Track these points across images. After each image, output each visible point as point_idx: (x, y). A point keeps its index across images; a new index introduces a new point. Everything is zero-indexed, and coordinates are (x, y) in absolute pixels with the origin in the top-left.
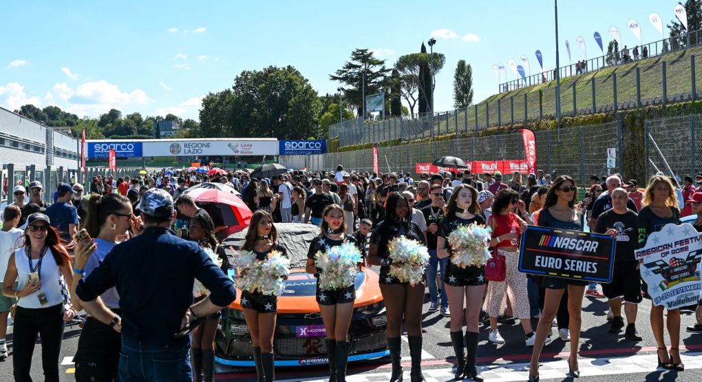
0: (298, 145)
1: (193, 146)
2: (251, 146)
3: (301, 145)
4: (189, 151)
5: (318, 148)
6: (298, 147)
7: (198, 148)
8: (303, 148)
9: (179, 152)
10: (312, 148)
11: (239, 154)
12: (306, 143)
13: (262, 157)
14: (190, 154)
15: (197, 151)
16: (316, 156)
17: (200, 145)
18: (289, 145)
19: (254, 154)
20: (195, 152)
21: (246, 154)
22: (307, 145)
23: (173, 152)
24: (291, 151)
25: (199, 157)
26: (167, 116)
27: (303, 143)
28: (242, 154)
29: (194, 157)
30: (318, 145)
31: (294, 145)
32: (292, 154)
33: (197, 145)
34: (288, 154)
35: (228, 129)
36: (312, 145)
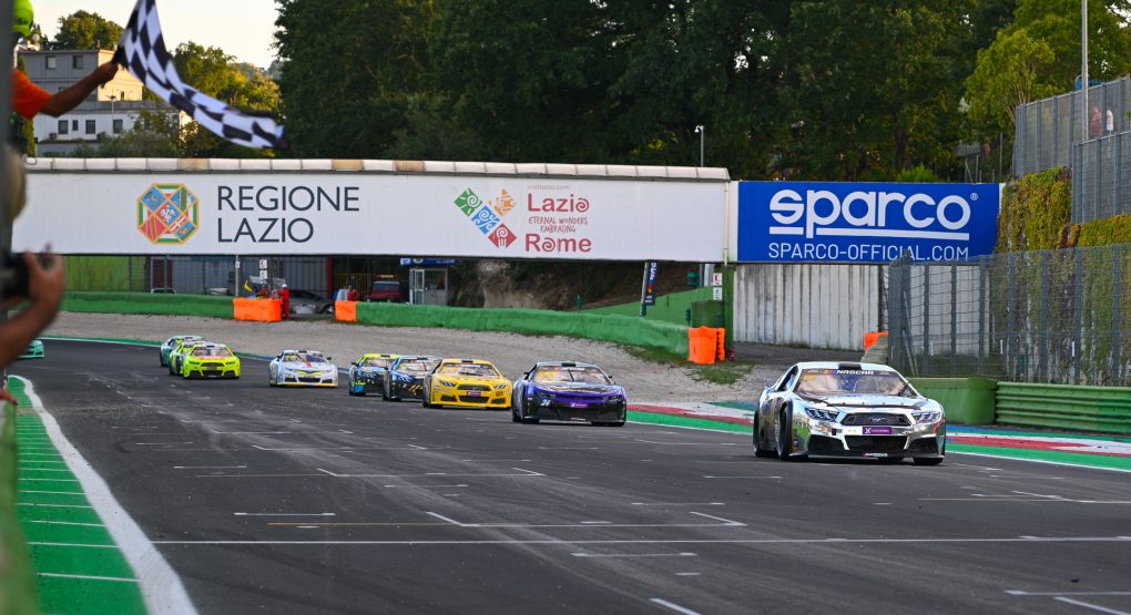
0: (841, 208)
1: (265, 198)
2: (583, 205)
3: (859, 209)
4: (244, 229)
5: (955, 231)
6: (841, 223)
7: (291, 214)
8: (872, 223)
9: (188, 231)
10: (919, 229)
11: (517, 250)
12: (885, 198)
13: (636, 267)
14: (245, 246)
15: (287, 231)
16: (940, 274)
17: (301, 199)
18: (791, 208)
19: (596, 253)
20: (276, 232)
21: (554, 254)
22: (894, 212)
23: (152, 229)
24: (802, 239)
25: (278, 263)
26: (67, 24)
27: (869, 198)
28: (533, 254)
29: (250, 260)
30: (953, 213)
31: (823, 208)
32: (810, 260)
33: (288, 198)
34: (788, 260)
35: (446, 110)
36: (921, 211)
